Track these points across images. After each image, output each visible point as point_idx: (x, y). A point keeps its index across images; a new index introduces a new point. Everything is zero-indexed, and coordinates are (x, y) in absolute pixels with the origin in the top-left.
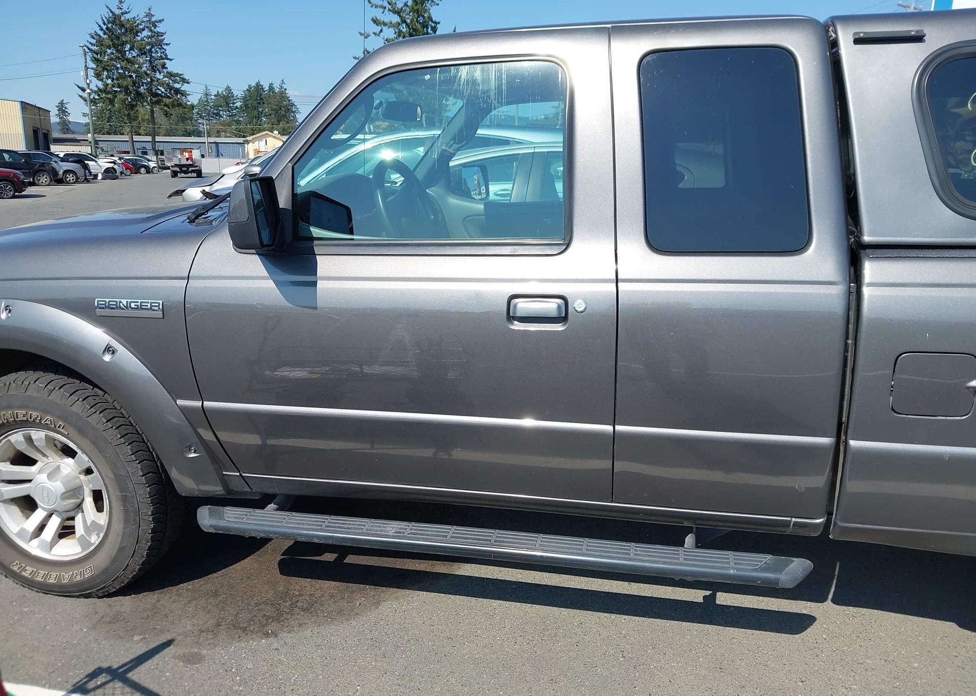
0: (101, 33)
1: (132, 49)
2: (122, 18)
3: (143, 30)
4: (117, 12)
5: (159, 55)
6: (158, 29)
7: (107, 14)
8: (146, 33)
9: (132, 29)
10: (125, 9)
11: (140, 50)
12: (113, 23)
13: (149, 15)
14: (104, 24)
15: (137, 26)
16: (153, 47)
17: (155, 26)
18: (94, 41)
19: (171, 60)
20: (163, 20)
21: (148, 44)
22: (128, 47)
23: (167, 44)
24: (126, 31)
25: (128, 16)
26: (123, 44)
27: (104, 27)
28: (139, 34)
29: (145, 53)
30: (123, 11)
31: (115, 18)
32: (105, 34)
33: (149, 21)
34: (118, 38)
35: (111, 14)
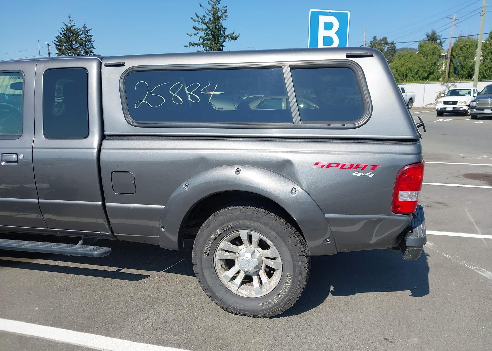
0: (61, 36)
1: (76, 43)
2: (72, 29)
3: (82, 34)
4: (69, 26)
5: (89, 46)
6: (89, 34)
7: (64, 27)
8: (83, 36)
9: (76, 34)
10: (73, 24)
11: (80, 44)
12: (67, 31)
13: (85, 27)
14: (63, 31)
15: (79, 32)
16: (86, 42)
17: (87, 32)
18: (57, 40)
19: (95, 48)
20: (91, 29)
21: (84, 41)
22: (74, 42)
23: (93, 41)
24: (73, 35)
25: (74, 28)
26: (72, 41)
27: (63, 33)
28: (80, 36)
29: (82, 45)
30: (72, 25)
31: (68, 29)
32: (63, 36)
33: (85, 30)
34: (69, 38)
35: (66, 27)
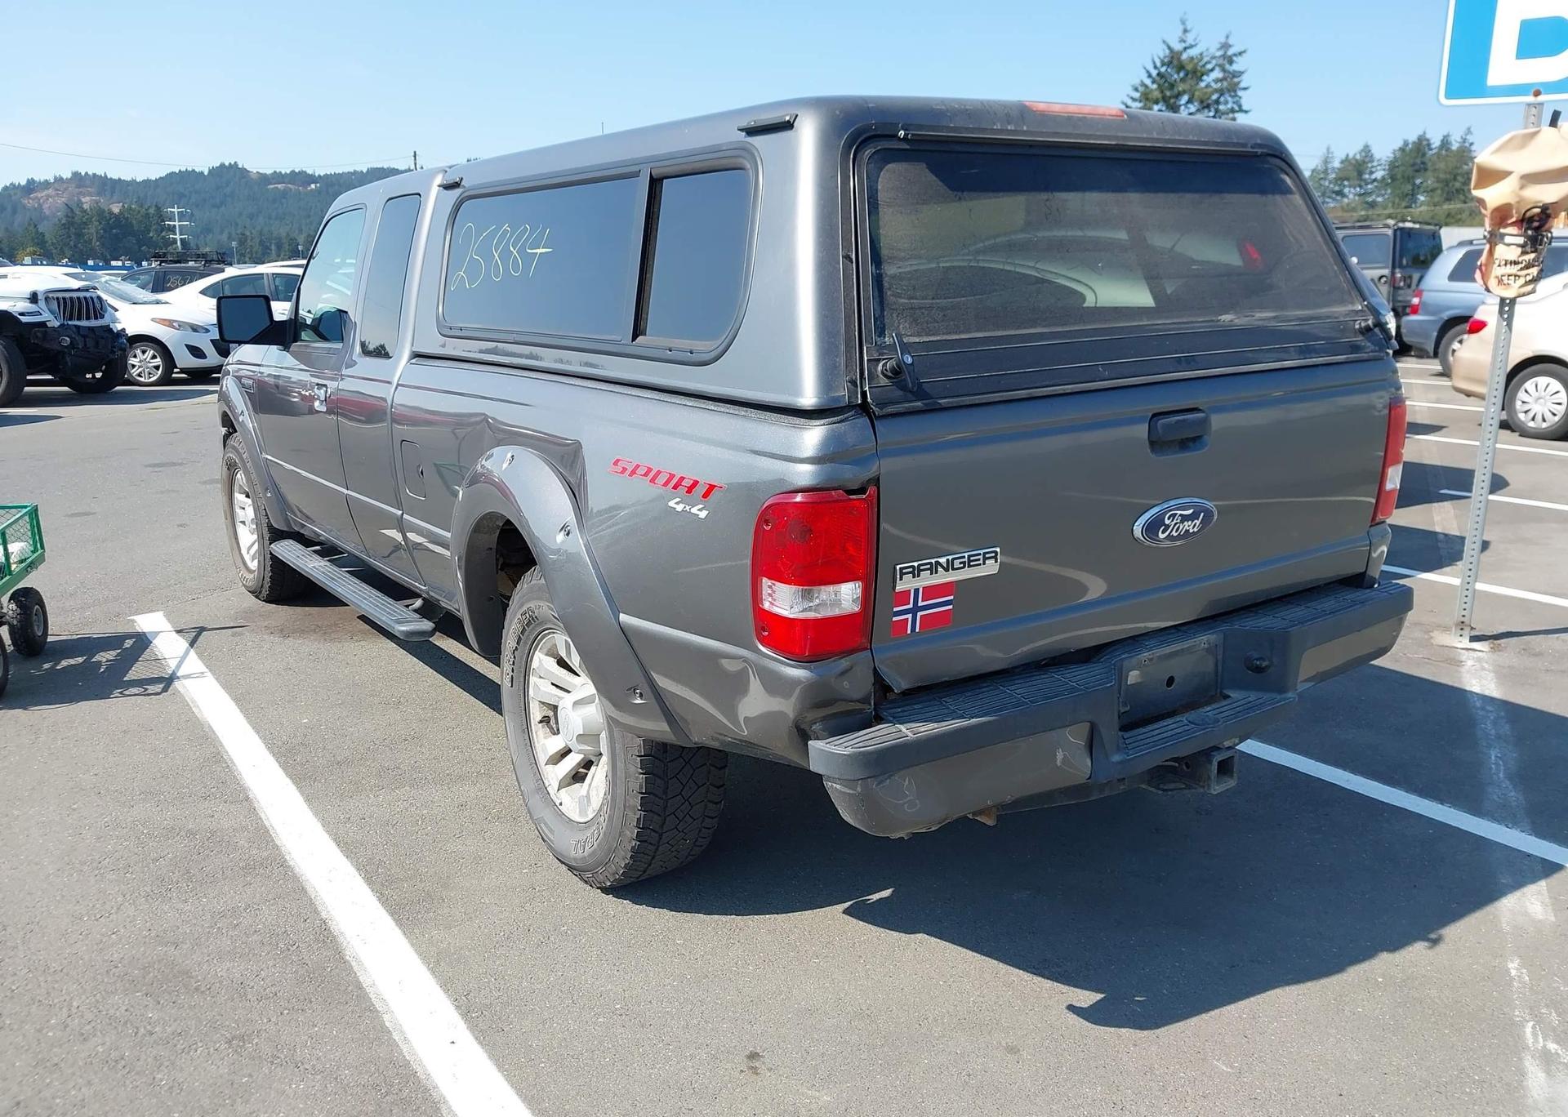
0: (1148, 82)
1: (1190, 101)
2: (1184, 56)
3: (1212, 70)
4: (1178, 47)
5: (1229, 106)
6: (1235, 67)
7: (1162, 52)
8: (1217, 74)
9: (1195, 72)
10: (1190, 39)
11: (1202, 102)
12: (1169, 64)
13: (1225, 46)
14: (1155, 67)
15: (1204, 66)
16: (1222, 95)
17: (1231, 62)
18: (1137, 95)
19: (1246, 112)
20: (1244, 52)
21: (1216, 91)
22: (1185, 98)
23: (1245, 89)
24: (1187, 75)
25: (1193, 52)
26: (1178, 95)
27: (1154, 73)
28: (1205, 77)
29: (1208, 107)
30: (1187, 45)
31: (1172, 57)
32: (1153, 82)
33: (1224, 56)
34: (1172, 86)
35: (1167, 51)
